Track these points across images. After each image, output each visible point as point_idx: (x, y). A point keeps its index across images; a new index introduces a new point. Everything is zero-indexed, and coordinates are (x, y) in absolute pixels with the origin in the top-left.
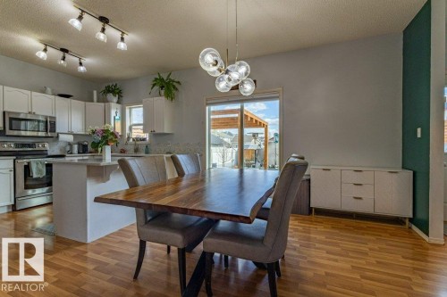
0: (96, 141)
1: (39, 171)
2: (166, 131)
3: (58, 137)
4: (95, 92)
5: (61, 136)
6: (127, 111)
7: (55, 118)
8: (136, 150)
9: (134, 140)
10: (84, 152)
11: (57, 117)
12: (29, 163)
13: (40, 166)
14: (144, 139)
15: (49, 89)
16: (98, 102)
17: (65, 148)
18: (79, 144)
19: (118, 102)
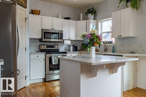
0: (86, 43)
1: (55, 61)
2: (131, 35)
3: (64, 42)
4: (81, 14)
5: (65, 41)
6: (100, 24)
7: (62, 31)
8: (106, 50)
9: (104, 43)
10: (75, 51)
11: (63, 30)
12: (51, 56)
13: (56, 58)
14: (111, 42)
15: (60, 16)
16: (83, 20)
17: (67, 48)
18: (73, 46)
19: (94, 19)
